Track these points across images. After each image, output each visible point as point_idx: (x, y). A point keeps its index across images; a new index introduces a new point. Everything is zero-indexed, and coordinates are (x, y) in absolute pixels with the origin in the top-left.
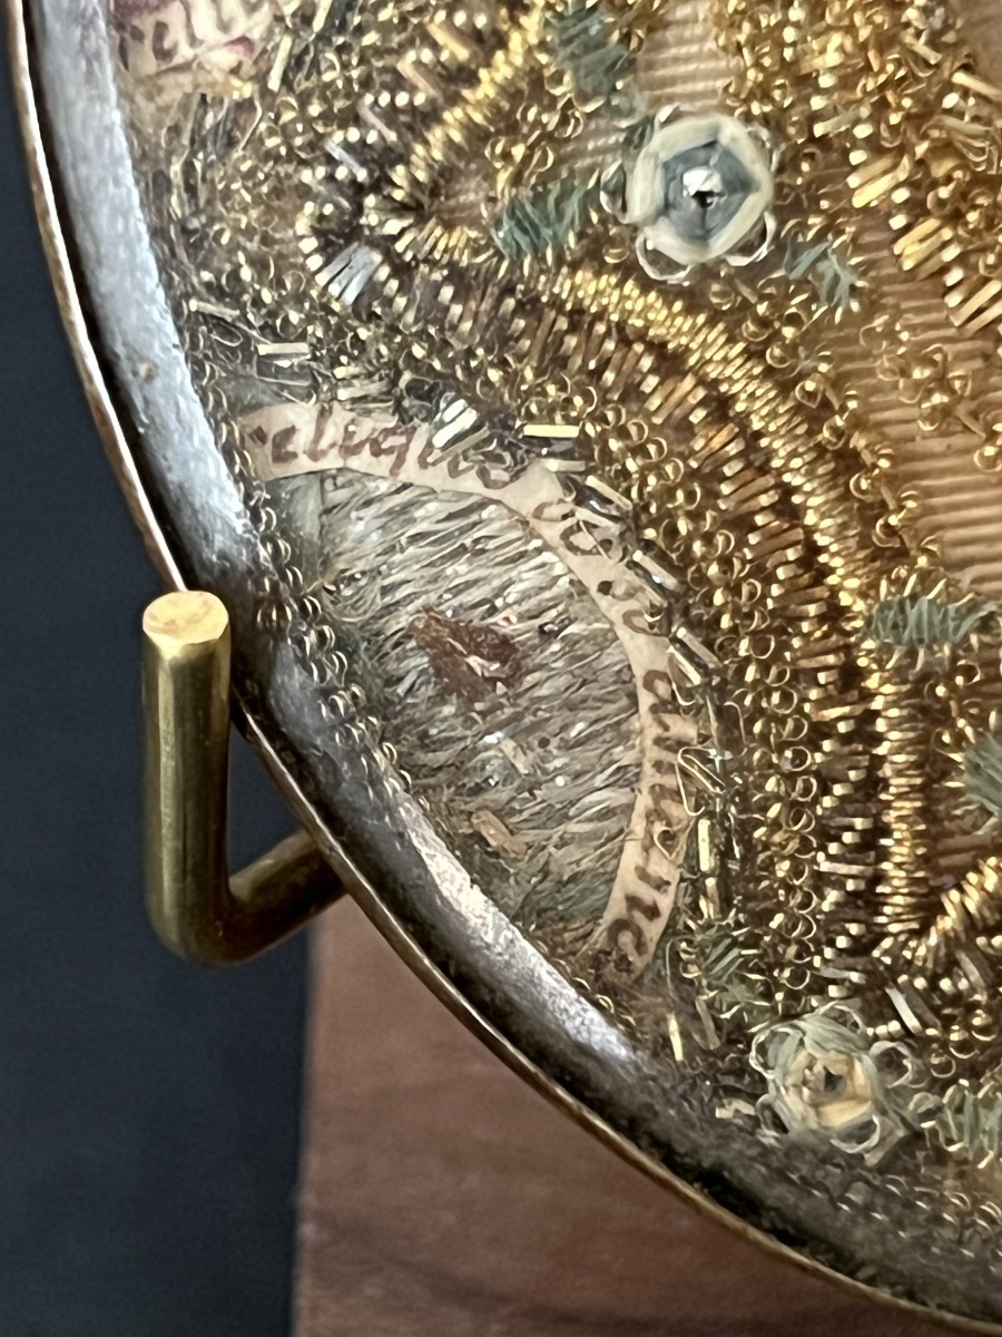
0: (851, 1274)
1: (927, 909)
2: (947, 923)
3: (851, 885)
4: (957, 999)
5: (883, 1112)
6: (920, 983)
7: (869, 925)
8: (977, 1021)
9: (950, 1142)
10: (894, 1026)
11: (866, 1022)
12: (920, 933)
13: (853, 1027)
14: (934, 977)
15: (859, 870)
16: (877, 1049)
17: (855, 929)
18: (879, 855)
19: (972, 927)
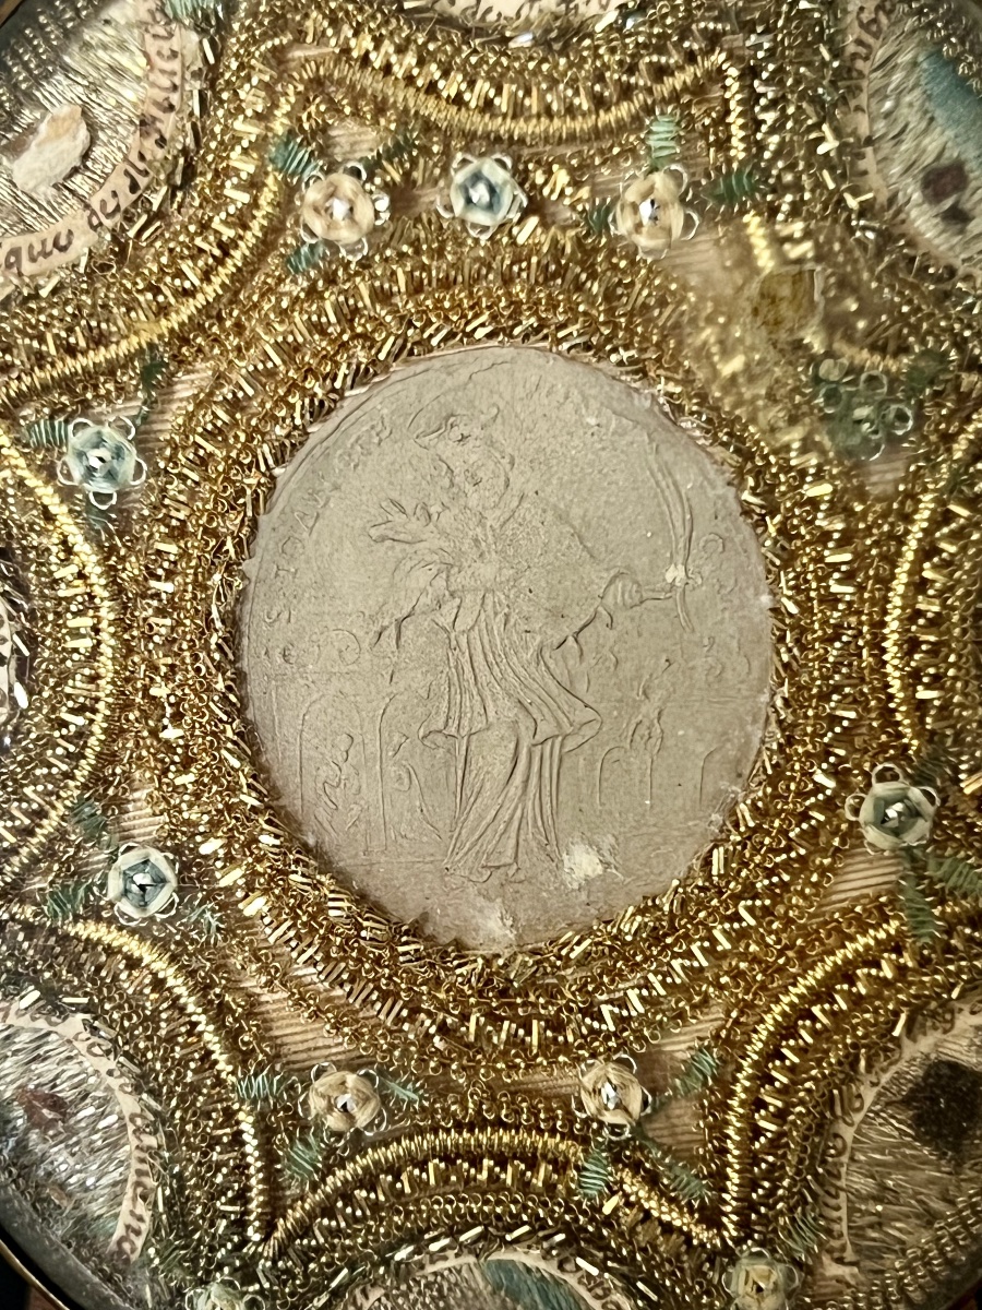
1: (268, 1229)
2: (278, 1234)
3: (233, 1217)
4: (287, 1271)
6: (269, 1264)
7: (243, 1237)
8: (297, 1282)
10: (257, 1287)
11: (242, 1285)
12: (265, 1240)
13: (235, 1287)
14: (275, 1262)
15: (237, 1208)
16: (247, 1298)
17: (236, 1239)
18: (248, 1201)
19: (291, 1236)
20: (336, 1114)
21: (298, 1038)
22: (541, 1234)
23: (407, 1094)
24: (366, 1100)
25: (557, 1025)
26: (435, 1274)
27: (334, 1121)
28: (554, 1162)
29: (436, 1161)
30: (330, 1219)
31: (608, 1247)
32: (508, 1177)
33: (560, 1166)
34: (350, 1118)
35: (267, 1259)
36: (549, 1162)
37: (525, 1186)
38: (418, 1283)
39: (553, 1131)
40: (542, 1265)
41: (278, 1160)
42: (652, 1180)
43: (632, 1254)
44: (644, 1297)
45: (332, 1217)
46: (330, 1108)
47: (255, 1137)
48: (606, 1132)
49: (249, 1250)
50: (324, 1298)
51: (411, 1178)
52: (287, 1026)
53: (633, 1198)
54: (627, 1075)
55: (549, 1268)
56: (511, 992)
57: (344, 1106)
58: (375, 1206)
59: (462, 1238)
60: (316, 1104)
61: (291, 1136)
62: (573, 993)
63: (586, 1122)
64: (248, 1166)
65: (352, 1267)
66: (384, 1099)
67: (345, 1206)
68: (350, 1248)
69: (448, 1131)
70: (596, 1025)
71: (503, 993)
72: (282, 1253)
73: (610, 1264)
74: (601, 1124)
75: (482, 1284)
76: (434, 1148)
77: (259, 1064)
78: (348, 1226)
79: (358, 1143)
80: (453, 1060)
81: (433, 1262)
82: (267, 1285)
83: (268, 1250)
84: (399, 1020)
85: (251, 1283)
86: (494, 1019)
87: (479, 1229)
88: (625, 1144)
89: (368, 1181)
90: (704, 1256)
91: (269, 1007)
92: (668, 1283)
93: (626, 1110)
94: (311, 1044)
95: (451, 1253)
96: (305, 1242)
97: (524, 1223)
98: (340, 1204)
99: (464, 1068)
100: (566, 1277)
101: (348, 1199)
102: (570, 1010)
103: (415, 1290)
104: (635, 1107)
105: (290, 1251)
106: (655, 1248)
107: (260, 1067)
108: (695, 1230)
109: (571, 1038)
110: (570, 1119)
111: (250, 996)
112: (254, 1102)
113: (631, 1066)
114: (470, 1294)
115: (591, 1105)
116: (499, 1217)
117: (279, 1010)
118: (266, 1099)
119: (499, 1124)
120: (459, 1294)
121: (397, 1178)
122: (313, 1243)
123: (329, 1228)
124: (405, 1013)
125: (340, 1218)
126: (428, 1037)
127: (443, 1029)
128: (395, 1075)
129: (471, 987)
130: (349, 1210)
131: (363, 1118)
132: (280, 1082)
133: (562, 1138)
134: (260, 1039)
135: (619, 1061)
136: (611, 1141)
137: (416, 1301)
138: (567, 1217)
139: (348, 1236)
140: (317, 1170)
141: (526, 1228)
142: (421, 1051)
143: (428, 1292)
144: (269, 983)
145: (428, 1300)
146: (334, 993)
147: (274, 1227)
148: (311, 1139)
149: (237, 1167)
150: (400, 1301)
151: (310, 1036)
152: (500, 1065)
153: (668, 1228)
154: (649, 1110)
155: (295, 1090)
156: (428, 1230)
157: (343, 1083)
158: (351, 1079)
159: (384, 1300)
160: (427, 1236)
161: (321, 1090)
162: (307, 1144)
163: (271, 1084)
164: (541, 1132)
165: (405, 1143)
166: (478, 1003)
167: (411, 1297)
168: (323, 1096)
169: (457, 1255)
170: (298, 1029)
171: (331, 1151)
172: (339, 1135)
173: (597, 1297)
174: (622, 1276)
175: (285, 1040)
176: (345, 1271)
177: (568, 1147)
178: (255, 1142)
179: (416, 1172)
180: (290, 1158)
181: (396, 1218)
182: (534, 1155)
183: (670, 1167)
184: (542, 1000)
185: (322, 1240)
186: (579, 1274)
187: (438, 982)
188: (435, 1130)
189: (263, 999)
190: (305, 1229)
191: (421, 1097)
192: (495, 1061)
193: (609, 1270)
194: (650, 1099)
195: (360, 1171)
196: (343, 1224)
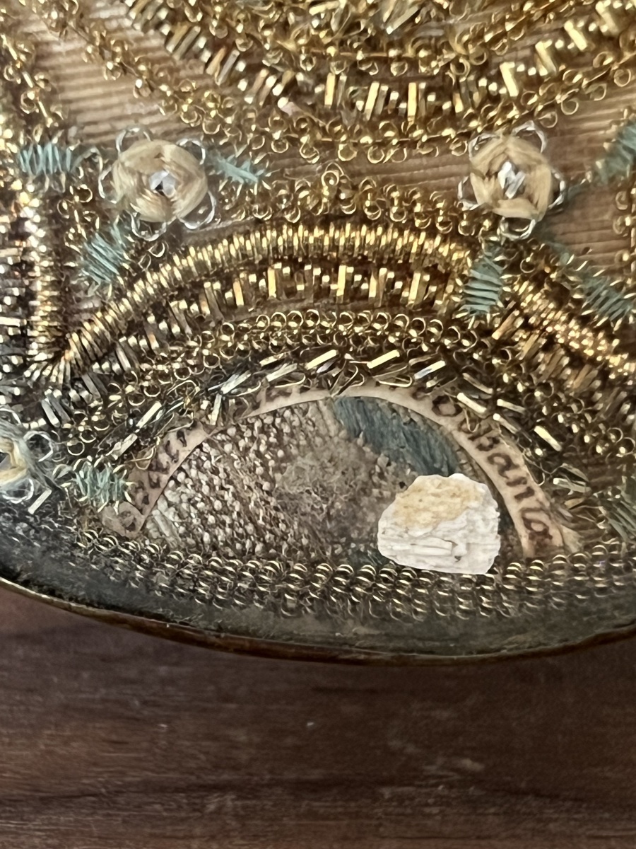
0: (13, 580)
1: (58, 346)
2: (72, 353)
3: (11, 331)
4: (81, 404)
5: (34, 477)
6: (58, 393)
7: (24, 357)
8: (95, 418)
9: (80, 496)
10: (42, 422)
11: (23, 420)
12: (54, 361)
13: (13, 422)
14: (65, 390)
15: (16, 322)
16: (29, 435)
17: (15, 360)
18: (30, 312)
19: (88, 357)
20: (150, 195)
21: (98, 103)
22: (412, 362)
23: (242, 174)
24: (189, 179)
25: (443, 88)
26: (274, 414)
27: (146, 207)
28: (433, 270)
29: (278, 266)
30: (138, 337)
31: (499, 383)
32: (372, 288)
33: (440, 276)
34: (168, 204)
35: (55, 387)
36: (427, 270)
37: (393, 301)
38: (251, 427)
39: (432, 233)
40: (412, 405)
41: (71, 255)
42: (560, 295)
43: (530, 391)
44: (544, 444)
45: (141, 334)
46: (141, 189)
47: (40, 225)
48: (502, 228)
49: (32, 373)
50: (129, 441)
51: (246, 287)
52: (86, 86)
53: (532, 320)
54: (534, 154)
55: (422, 408)
56: (383, 43)
57: (159, 187)
58: (198, 323)
59: (310, 365)
60: (123, 182)
61: (89, 226)
62: (465, 46)
63: (476, 216)
64: (31, 266)
65: (166, 401)
66: (213, 182)
67: (158, 321)
68: (163, 376)
69: (295, 227)
70: (493, 87)
71: (372, 44)
72: (75, 379)
73: (500, 403)
74: (496, 219)
75: (333, 429)
76: (276, 249)
77: (46, 130)
78: (162, 346)
79: (176, 239)
80: (303, 132)
81: (270, 398)
82: (54, 421)
83: (58, 374)
84: (233, 79)
85: (34, 418)
86: (359, 77)
87: (332, 354)
88: (526, 245)
89: (190, 289)
90: (624, 395)
91: (61, 60)
92: (575, 429)
93: (530, 199)
94: (117, 111)
95: (294, 386)
96: (106, 366)
97: (391, 347)
98: (151, 319)
99: (318, 144)
100: (442, 421)
101: (162, 312)
102: (460, 67)
103: (248, 433)
104: (542, 195)
105: (86, 379)
106: (560, 384)
107: (48, 134)
108: (615, 361)
109: (459, 107)
110: (454, 215)
111: (37, 44)
112: (40, 179)
113: (538, 144)
114: (318, 440)
115: (483, 191)
116: (358, 340)
117: (74, 64)
118: (56, 177)
119: (361, 220)
120: (303, 442)
121: (228, 284)
122: (116, 367)
123: (137, 349)
124: (241, 66)
125: (152, 337)
126: (271, 100)
127: (292, 90)
128: (226, 150)
129: (330, 33)
130: (163, 325)
131: (182, 207)
132: (75, 154)
133: (444, 241)
134: (49, 99)
135: (523, 135)
136: (507, 240)
137: (247, 449)
138: (447, 342)
139: (162, 361)
140: (122, 271)
141: (394, 354)
142: (262, 118)
143: (264, 439)
144: (62, 25)
145: (262, 449)
146: (147, 44)
147: (67, 346)
148: (115, 232)
149: (17, 266)
150: (228, 447)
151: (115, 100)
152: (366, 139)
153: (578, 360)
154: (559, 200)
155: (94, 166)
156: (266, 354)
157: (159, 155)
158: (169, 150)
159: (206, 446)
160: (264, 362)
161: (127, 164)
162: (110, 239)
163: (63, 157)
164: (416, 232)
165: (238, 241)
166: (337, 57)
167: (242, 444)
168: (131, 172)
169: (303, 390)
170: (99, 91)
171: (141, 248)
172: (153, 226)
173: (481, 448)
174: (516, 418)
175: (82, 105)
176: (157, 405)
177: (451, 253)
178: (42, 233)
179: (253, 278)
180: (86, 255)
181: (225, 338)
182: (406, 262)
183: (585, 276)
184: (423, 54)
185: (127, 365)
186: (459, 418)
187: (284, 28)
188: (278, 224)
189: (56, 48)
190: (106, 349)
191: (261, 178)
192: (360, 133)
193: (500, 410)
194: (562, 186)
195: (178, 275)
196: (155, 345)
